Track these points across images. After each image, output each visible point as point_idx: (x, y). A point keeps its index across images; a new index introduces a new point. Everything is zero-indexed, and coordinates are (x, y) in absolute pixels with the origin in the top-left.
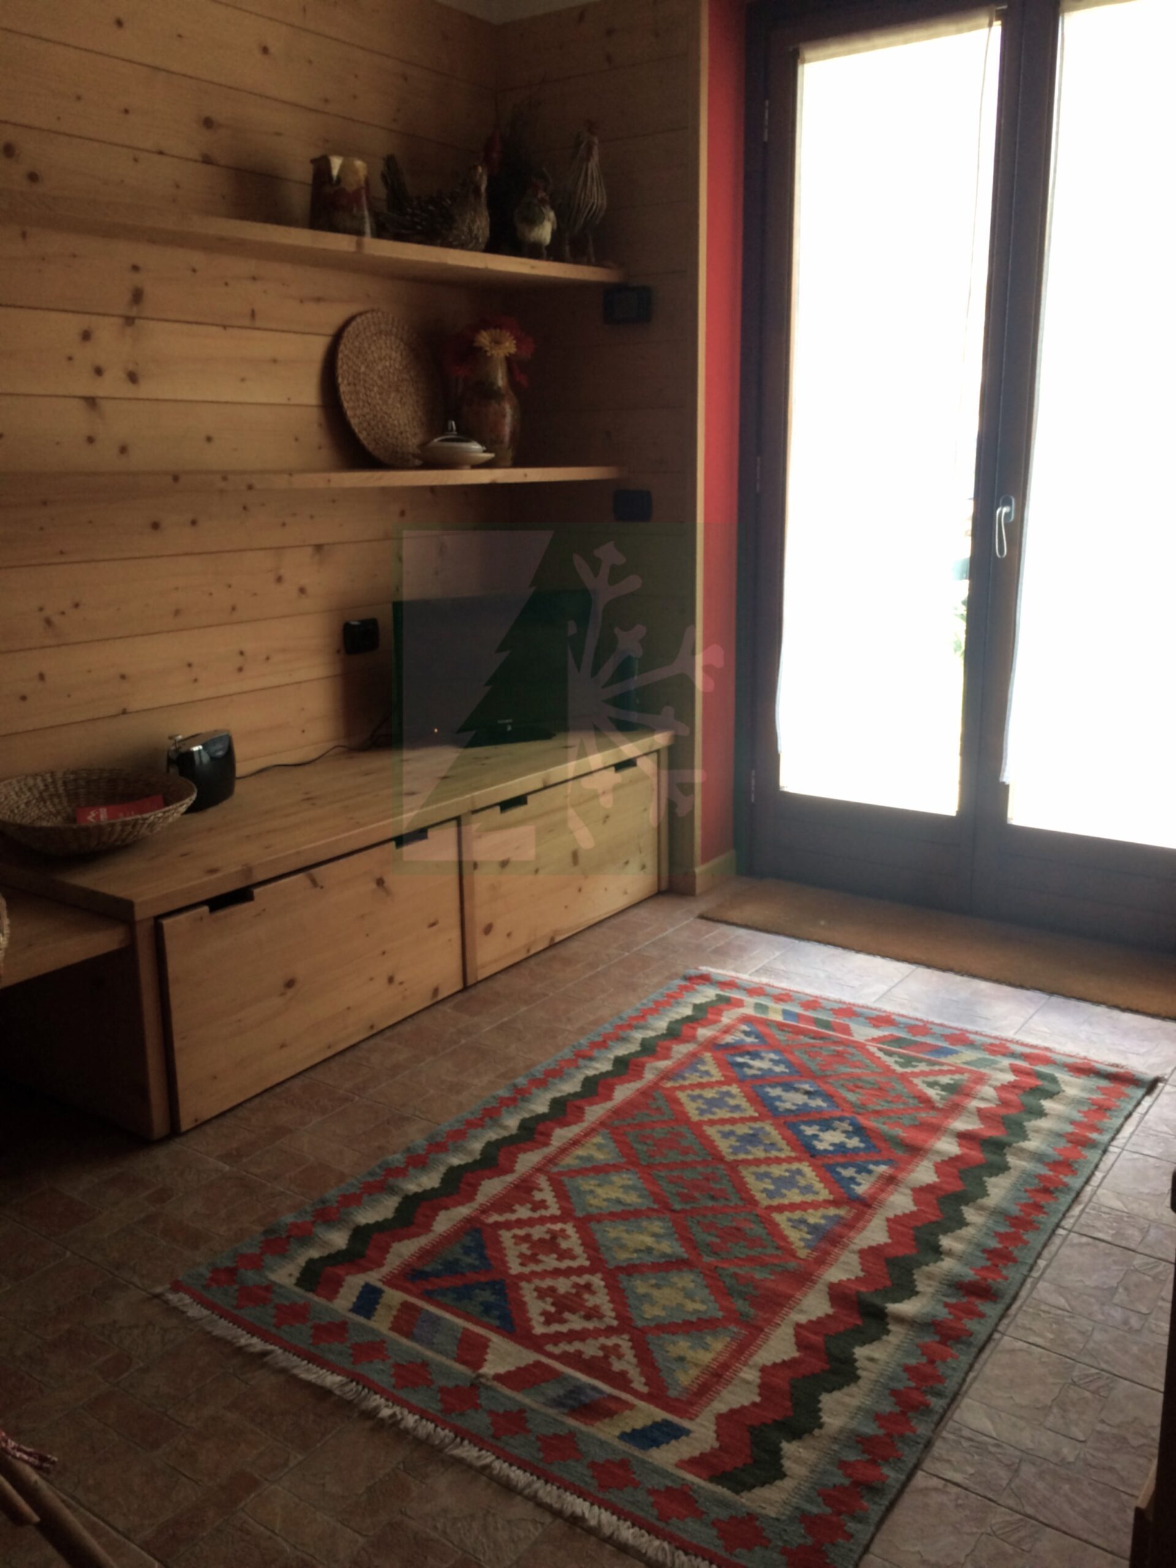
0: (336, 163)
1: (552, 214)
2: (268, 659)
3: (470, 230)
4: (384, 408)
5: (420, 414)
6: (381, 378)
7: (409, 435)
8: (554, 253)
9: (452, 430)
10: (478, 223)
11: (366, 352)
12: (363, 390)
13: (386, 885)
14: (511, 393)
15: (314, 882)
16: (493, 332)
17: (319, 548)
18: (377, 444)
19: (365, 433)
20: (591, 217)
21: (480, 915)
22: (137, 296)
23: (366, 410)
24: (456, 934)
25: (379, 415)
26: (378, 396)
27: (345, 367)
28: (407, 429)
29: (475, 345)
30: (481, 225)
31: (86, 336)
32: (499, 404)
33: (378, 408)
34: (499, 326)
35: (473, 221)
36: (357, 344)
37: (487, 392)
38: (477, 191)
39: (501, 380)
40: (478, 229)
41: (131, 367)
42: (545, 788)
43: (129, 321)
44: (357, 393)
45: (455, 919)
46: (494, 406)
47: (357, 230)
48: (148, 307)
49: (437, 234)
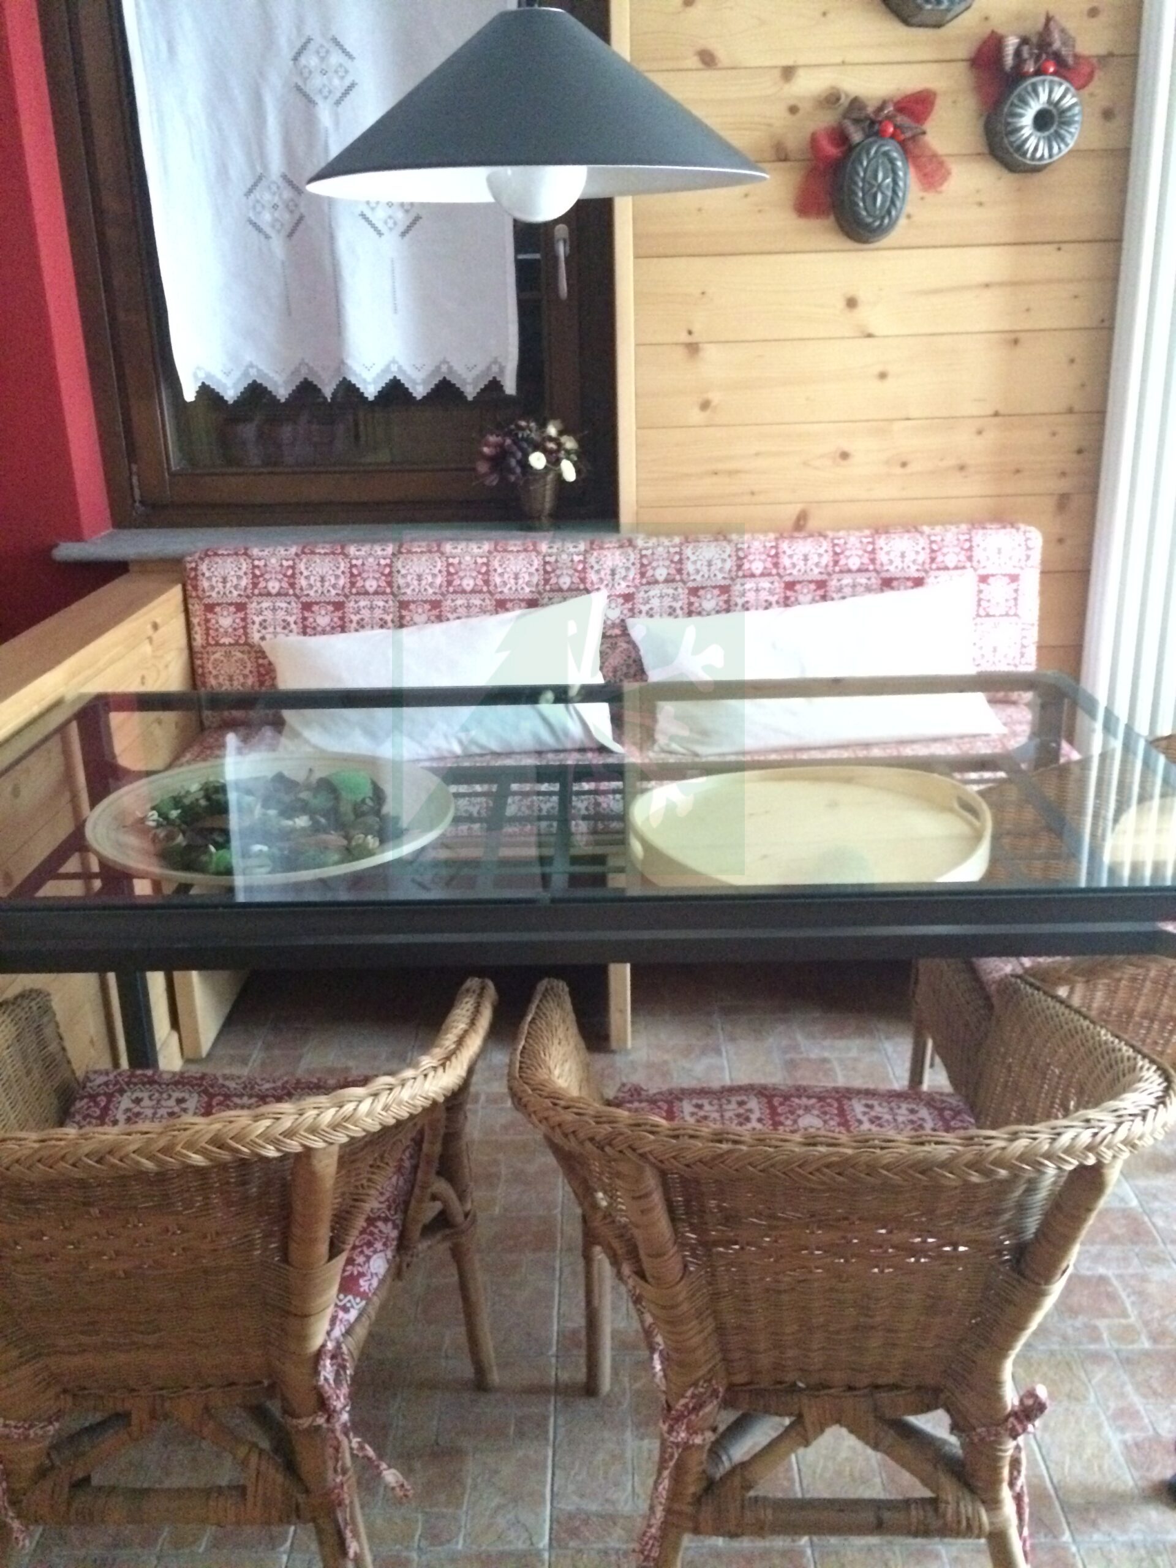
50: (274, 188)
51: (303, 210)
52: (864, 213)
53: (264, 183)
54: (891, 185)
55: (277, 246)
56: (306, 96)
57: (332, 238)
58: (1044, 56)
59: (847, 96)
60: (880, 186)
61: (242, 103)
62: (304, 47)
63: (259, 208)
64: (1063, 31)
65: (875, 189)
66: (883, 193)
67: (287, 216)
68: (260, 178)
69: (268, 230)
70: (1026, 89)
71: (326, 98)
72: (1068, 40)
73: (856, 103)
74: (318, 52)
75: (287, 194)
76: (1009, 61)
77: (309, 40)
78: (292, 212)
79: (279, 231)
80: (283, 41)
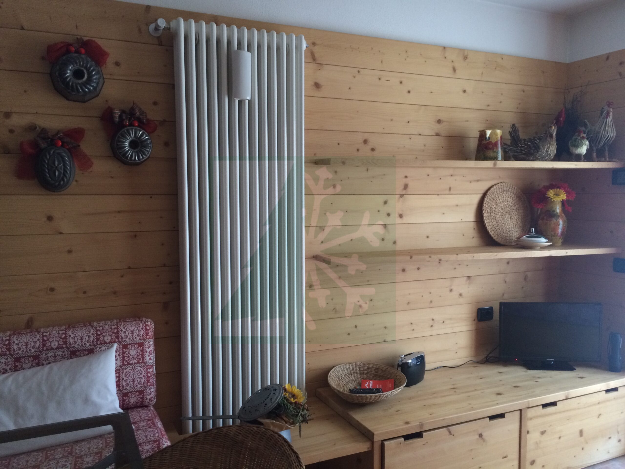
0: (489, 132)
1: (587, 142)
2: (443, 322)
3: (547, 152)
4: (503, 221)
5: (519, 223)
6: (502, 209)
7: (513, 232)
8: (588, 157)
9: (533, 232)
10: (551, 148)
11: (497, 199)
12: (494, 215)
13: (483, 437)
14: (563, 215)
15: (450, 433)
16: (556, 190)
17: (469, 277)
18: (498, 236)
19: (493, 232)
20: (608, 141)
21: (529, 456)
22: (406, 187)
23: (494, 223)
24: (516, 463)
25: (500, 224)
26: (500, 217)
27: (487, 206)
28: (513, 229)
29: (547, 196)
30: (553, 149)
31: (386, 203)
32: (557, 220)
33: (500, 221)
34: (559, 188)
35: (549, 148)
36: (493, 197)
37: (551, 215)
38: (551, 136)
39: (558, 209)
40: (551, 151)
41: (401, 213)
42: (567, 399)
43: (402, 196)
44: (491, 216)
45: (516, 456)
46: (554, 220)
47: (495, 158)
48: (409, 190)
49: (532, 154)
52: (50, 179)
54: (63, 167)
58: (133, 119)
59: (40, 127)
60: (56, 167)
64: (140, 109)
65: (54, 169)
66: (58, 170)
70: (124, 131)
72: (142, 113)
73: (44, 131)
76: (117, 119)
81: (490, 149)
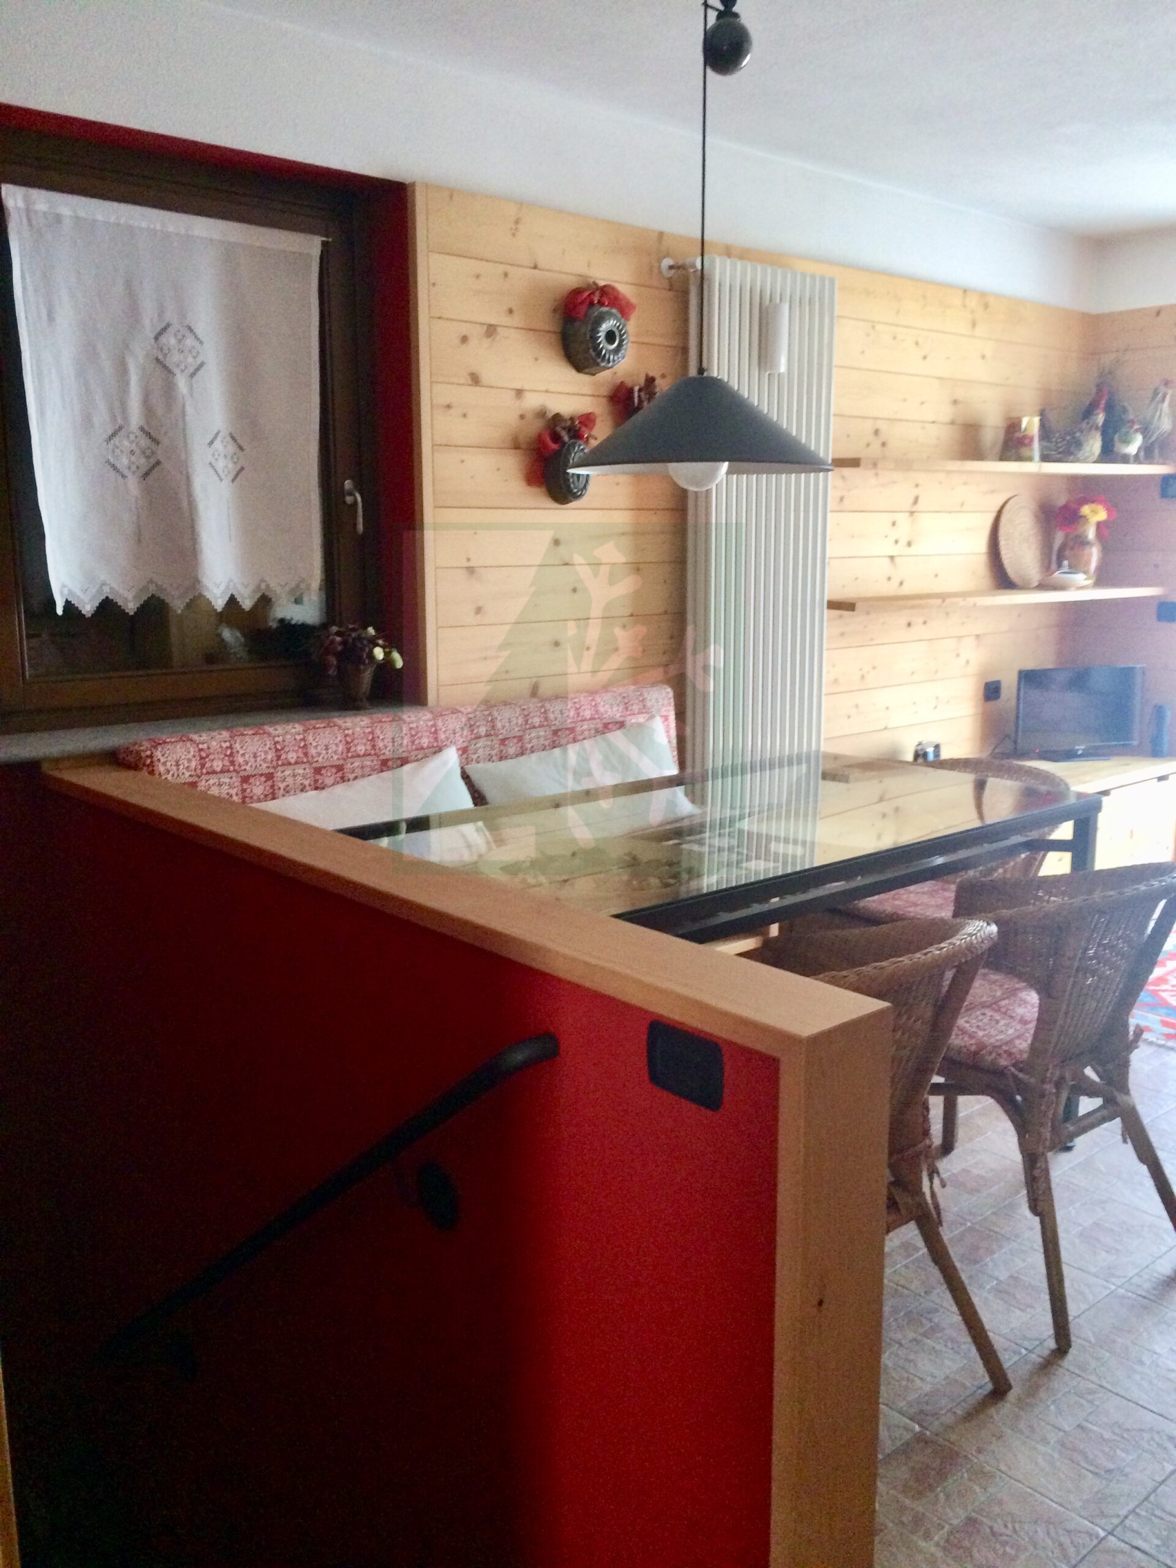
1: (1140, 437)
2: (949, 701)
3: (1091, 451)
4: (1020, 553)
5: (1038, 554)
6: (1020, 535)
7: (1031, 568)
8: (1137, 459)
9: (1065, 566)
11: (1015, 518)
12: (1011, 543)
14: (1098, 542)
16: (1093, 506)
17: (977, 636)
18: (1017, 574)
19: (1011, 568)
20: (1160, 436)
22: (916, 500)
23: (1012, 555)
25: (1018, 557)
26: (1018, 546)
27: (1003, 531)
28: (1031, 564)
29: (1080, 513)
30: (1095, 445)
31: (894, 524)
32: (1091, 549)
33: (1017, 553)
34: (1098, 503)
35: (1093, 445)
36: (1010, 513)
37: (1083, 543)
38: (1097, 427)
39: (1091, 534)
40: (1094, 448)
41: (910, 538)
43: (912, 513)
44: (1008, 545)
46: (1087, 550)
47: (1030, 459)
48: (920, 506)
49: (1071, 454)
50: (132, 437)
51: (160, 457)
52: (563, 487)
53: (123, 433)
55: (133, 485)
56: (165, 367)
57: (188, 479)
59: (551, 412)
61: (107, 366)
62: (164, 330)
63: (118, 451)
67: (143, 461)
68: (121, 428)
69: (126, 472)
71: (182, 371)
74: (175, 335)
75: (144, 442)
77: (168, 325)
78: (148, 457)
79: (134, 473)
80: (147, 322)
81: (1026, 445)
